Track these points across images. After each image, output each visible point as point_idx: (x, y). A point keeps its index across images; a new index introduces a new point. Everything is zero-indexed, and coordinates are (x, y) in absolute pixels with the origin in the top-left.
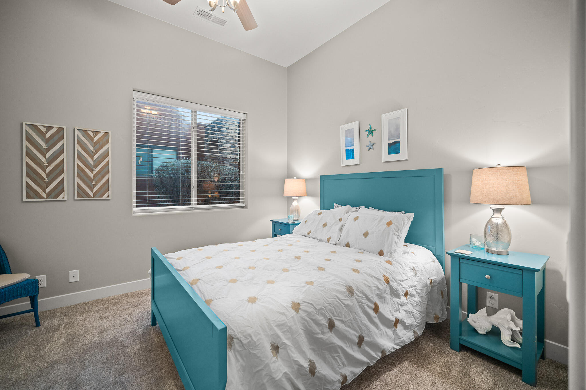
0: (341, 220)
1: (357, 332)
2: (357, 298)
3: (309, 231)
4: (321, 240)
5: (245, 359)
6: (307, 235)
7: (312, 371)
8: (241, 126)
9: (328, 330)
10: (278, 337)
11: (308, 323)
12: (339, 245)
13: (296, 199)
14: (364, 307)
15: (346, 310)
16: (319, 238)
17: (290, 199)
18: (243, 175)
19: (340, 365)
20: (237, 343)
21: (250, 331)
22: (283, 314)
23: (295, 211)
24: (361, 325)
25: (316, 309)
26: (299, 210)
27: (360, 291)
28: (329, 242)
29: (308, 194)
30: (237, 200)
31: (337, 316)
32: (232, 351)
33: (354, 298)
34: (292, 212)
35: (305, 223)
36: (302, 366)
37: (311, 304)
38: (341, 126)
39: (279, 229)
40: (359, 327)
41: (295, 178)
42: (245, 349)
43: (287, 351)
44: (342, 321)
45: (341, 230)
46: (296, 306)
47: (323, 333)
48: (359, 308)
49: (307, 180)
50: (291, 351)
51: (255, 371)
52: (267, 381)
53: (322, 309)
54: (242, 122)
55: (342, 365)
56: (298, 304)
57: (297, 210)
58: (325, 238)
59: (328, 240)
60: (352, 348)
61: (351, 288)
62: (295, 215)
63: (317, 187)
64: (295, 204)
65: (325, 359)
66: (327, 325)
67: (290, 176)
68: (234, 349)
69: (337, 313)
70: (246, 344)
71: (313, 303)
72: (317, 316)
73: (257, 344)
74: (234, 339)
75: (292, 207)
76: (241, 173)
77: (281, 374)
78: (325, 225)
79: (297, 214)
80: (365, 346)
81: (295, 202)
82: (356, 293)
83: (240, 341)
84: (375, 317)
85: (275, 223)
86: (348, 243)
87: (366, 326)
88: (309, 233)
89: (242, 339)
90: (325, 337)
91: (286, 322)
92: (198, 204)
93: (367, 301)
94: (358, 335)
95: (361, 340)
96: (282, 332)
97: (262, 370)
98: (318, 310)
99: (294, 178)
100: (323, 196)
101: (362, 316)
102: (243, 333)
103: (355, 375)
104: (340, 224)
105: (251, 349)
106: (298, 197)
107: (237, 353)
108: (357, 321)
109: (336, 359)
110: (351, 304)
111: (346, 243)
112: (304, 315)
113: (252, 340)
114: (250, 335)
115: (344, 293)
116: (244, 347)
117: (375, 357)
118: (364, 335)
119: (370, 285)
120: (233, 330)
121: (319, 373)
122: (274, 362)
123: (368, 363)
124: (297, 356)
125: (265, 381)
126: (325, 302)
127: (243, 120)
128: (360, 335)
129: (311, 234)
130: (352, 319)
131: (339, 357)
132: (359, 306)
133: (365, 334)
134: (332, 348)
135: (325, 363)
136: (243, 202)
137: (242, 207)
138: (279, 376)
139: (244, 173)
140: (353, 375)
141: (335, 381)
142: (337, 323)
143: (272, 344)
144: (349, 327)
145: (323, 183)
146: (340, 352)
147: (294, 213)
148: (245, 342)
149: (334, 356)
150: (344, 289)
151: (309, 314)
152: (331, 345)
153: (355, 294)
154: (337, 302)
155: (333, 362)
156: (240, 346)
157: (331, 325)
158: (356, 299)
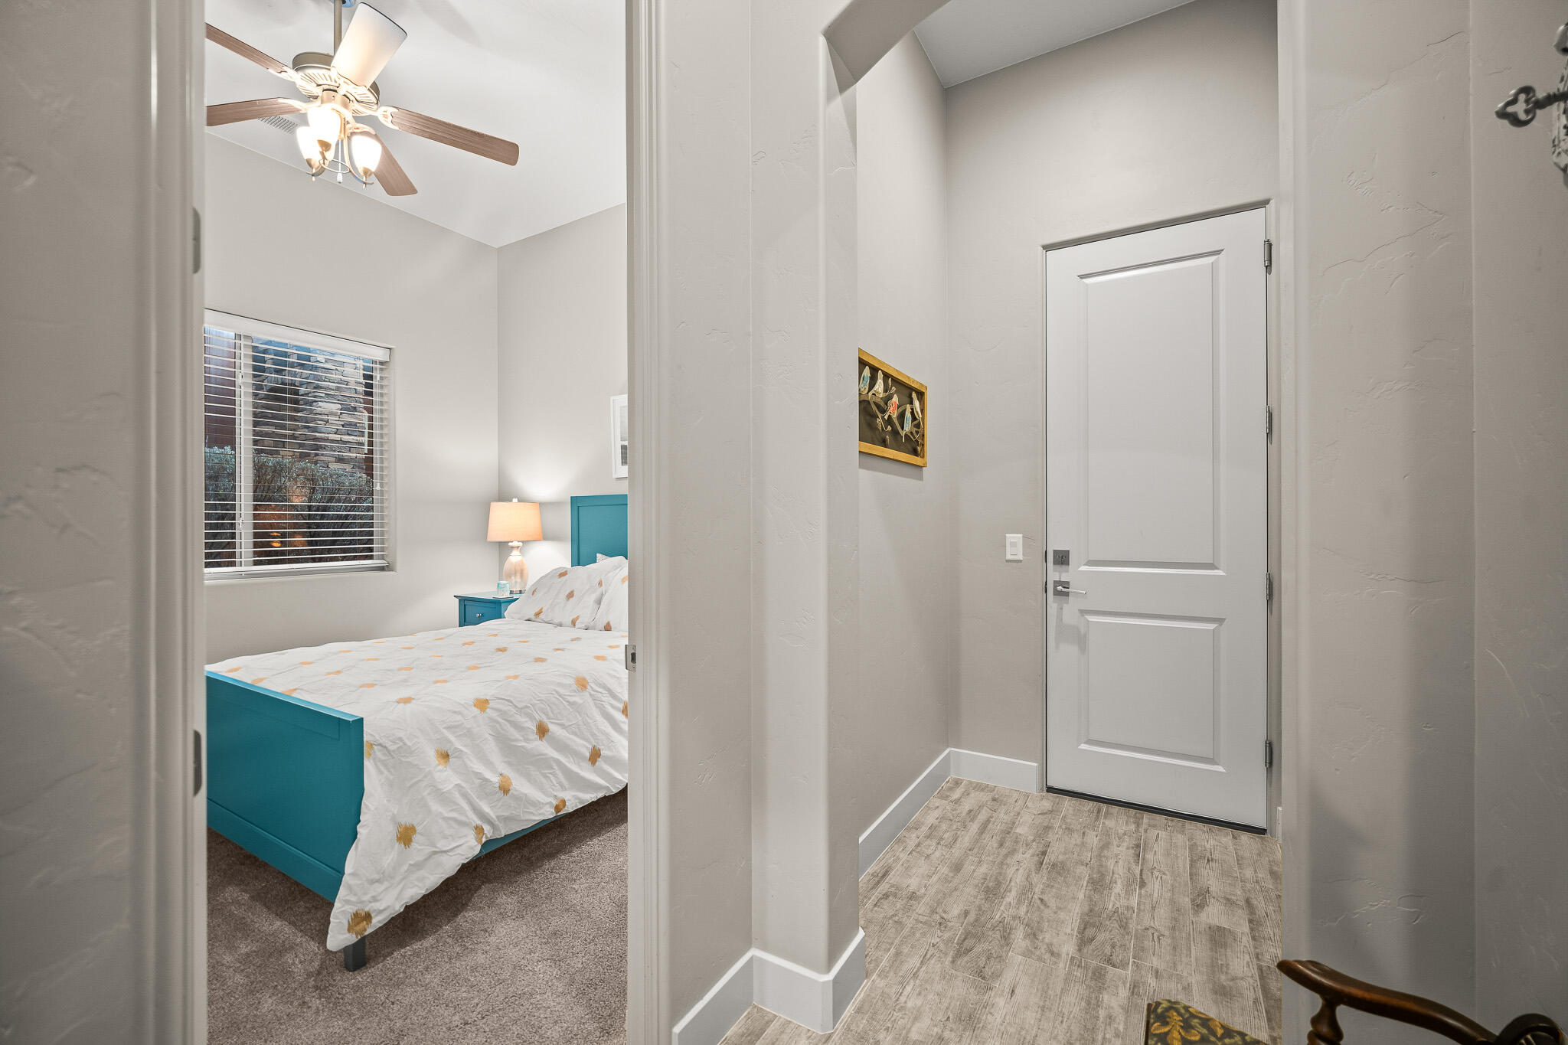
0: (600, 584)
1: (589, 742)
2: (592, 693)
3: (537, 610)
4: (560, 625)
5: (392, 770)
6: (533, 618)
7: (505, 789)
8: (376, 377)
9: (537, 737)
10: (450, 742)
11: (500, 726)
12: (594, 628)
13: (518, 547)
14: (604, 707)
15: (571, 710)
16: (556, 621)
17: (503, 548)
18: (382, 493)
19: (554, 785)
20: (380, 751)
21: (401, 734)
22: (459, 713)
23: (515, 573)
24: (597, 733)
25: (516, 707)
26: (525, 572)
27: (600, 684)
28: (574, 625)
29: (546, 536)
30: (367, 553)
31: (552, 719)
32: (372, 761)
33: (587, 694)
34: (509, 576)
35: (533, 594)
36: (487, 780)
37: (508, 701)
38: (612, 398)
39: (474, 611)
40: (593, 735)
41: (515, 500)
42: (393, 758)
43: (463, 761)
44: (563, 726)
45: (599, 602)
46: (482, 704)
47: (527, 740)
48: (594, 708)
49: (542, 505)
50: (470, 760)
51: (408, 784)
52: (429, 794)
53: (527, 707)
54: (378, 366)
55: (559, 787)
56: (486, 701)
57: (520, 572)
58: (568, 620)
59: (574, 623)
60: (580, 766)
61: (584, 679)
62: (516, 582)
63: (564, 520)
64: (515, 557)
65: (529, 778)
66: (535, 729)
67: (503, 496)
68: (374, 759)
69: (553, 713)
70: (393, 751)
71: (512, 699)
72: (518, 717)
73: (413, 749)
74: (374, 746)
75: (507, 566)
76: (377, 488)
77: (452, 785)
78: (571, 595)
79: (519, 580)
80: (602, 762)
81: (515, 553)
82: (591, 687)
83: (385, 747)
84: (624, 722)
85: (464, 602)
86: (608, 624)
87: (606, 735)
88: (538, 614)
89: (387, 745)
90: (529, 746)
91: (463, 723)
92: (256, 563)
93: (610, 699)
94: (591, 747)
95: (595, 756)
96: (456, 737)
97: (420, 780)
98: (521, 709)
99: (511, 501)
100: (576, 538)
101: (600, 719)
102: (388, 737)
103: (580, 803)
104: (599, 591)
105: (402, 756)
106: (523, 542)
107: (379, 764)
108: (590, 727)
109: (549, 777)
110: (580, 701)
111: (605, 623)
112: (494, 715)
113: (405, 744)
114: (400, 739)
115: (570, 687)
116: (392, 755)
117: (621, 780)
118: (601, 747)
119: (618, 675)
120: (372, 735)
121: (516, 790)
122: (439, 771)
123: (608, 788)
124: (478, 767)
125: (425, 793)
126: (535, 698)
127: (382, 363)
128: (594, 747)
129: (542, 616)
130: (581, 723)
131: (554, 776)
132: (595, 705)
133: (603, 745)
134: (542, 762)
135: (529, 781)
136: (382, 557)
137: (382, 569)
138: (447, 787)
139: (385, 489)
140: (577, 801)
141: (543, 803)
142: (552, 728)
143: (437, 751)
144: (575, 734)
145: (576, 513)
146: (556, 767)
147: (513, 578)
148: (392, 747)
149: (545, 773)
150: (572, 681)
151: (503, 713)
152: (538, 757)
153: (589, 687)
154: (554, 699)
155: (543, 780)
156: (384, 755)
157: (542, 731)
158: (591, 695)
